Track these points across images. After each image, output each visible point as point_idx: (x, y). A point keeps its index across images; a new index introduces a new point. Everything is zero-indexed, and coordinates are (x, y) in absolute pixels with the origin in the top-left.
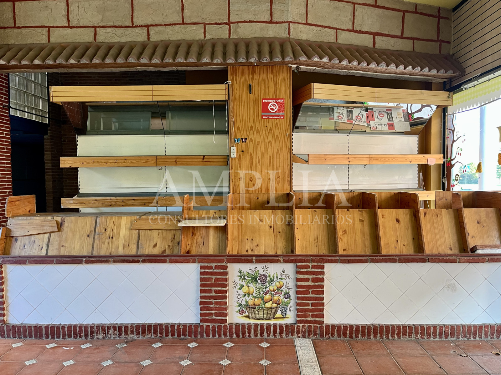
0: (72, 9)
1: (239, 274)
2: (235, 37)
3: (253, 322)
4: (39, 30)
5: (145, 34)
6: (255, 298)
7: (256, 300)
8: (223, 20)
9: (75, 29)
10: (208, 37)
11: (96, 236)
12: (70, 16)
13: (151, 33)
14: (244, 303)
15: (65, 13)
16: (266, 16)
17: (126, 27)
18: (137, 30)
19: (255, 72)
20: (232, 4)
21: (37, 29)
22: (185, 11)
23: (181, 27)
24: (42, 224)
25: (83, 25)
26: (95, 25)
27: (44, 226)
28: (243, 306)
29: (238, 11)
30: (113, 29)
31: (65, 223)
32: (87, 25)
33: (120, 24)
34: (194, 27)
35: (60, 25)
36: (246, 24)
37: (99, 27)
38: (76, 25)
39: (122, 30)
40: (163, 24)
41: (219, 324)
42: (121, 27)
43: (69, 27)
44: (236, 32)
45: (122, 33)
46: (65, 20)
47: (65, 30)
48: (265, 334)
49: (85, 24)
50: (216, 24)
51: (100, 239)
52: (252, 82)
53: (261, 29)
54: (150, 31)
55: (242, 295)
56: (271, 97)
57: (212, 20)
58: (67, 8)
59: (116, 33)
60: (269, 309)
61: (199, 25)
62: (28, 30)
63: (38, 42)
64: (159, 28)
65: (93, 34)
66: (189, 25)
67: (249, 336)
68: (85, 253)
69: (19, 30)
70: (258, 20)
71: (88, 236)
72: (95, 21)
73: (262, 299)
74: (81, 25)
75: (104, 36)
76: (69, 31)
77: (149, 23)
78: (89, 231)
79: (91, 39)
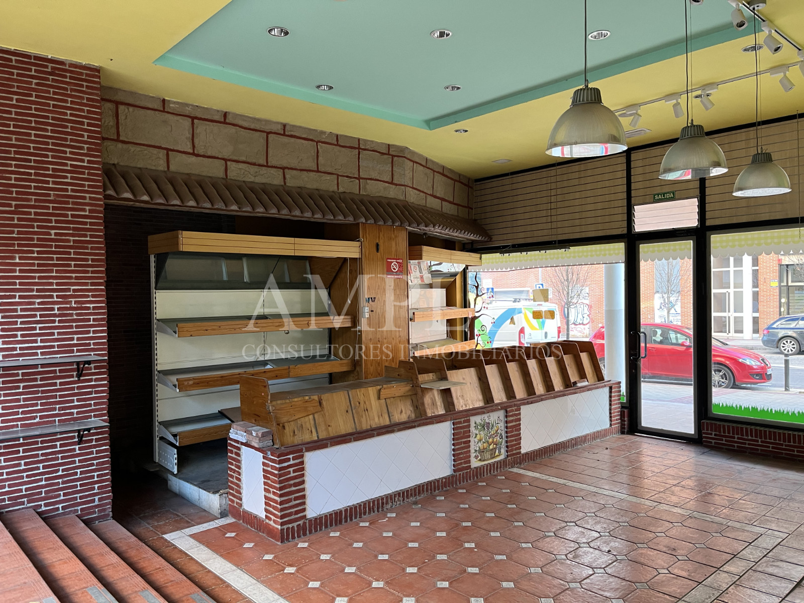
0: (198, 131)
1: (475, 425)
2: (364, 193)
3: (483, 463)
4: (155, 151)
5: (280, 177)
6: (484, 443)
7: (485, 444)
8: (354, 174)
9: (202, 158)
10: (341, 190)
11: (354, 411)
12: (196, 141)
13: (287, 176)
14: (478, 449)
15: (189, 136)
16: (389, 177)
17: (260, 165)
18: (273, 171)
19: (381, 231)
20: (362, 159)
21: (151, 149)
22: (320, 158)
23: (315, 175)
24: (305, 406)
25: (211, 155)
26: (226, 157)
27: (306, 407)
28: (477, 452)
29: (366, 167)
30: (246, 165)
31: (323, 401)
32: (217, 156)
33: (254, 161)
34: (328, 177)
35: (182, 150)
36: (373, 181)
37: (230, 160)
38: (202, 154)
39: (256, 168)
40: (298, 168)
41: (466, 471)
42: (254, 164)
43: (193, 154)
44: (365, 188)
45: (257, 172)
46: (189, 145)
47: (189, 158)
48: (492, 471)
49: (214, 154)
50: (347, 177)
51: (358, 413)
52: (379, 241)
53: (385, 189)
54: (285, 174)
55: (476, 443)
56: (393, 257)
57: (345, 173)
58: (191, 130)
59: (249, 171)
60: (492, 450)
61: (332, 175)
62: (138, 148)
63: (154, 168)
64: (295, 172)
65: (224, 168)
66: (323, 174)
67: (484, 476)
68: (350, 431)
69: (125, 146)
70: (382, 180)
71: (347, 411)
72: (226, 153)
73: (488, 442)
74: (209, 154)
75: (236, 172)
76: (193, 159)
77: (285, 165)
78: (346, 407)
79: (221, 174)
